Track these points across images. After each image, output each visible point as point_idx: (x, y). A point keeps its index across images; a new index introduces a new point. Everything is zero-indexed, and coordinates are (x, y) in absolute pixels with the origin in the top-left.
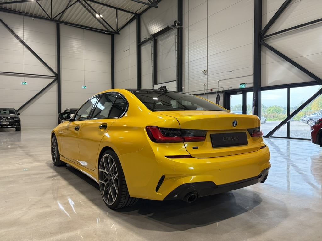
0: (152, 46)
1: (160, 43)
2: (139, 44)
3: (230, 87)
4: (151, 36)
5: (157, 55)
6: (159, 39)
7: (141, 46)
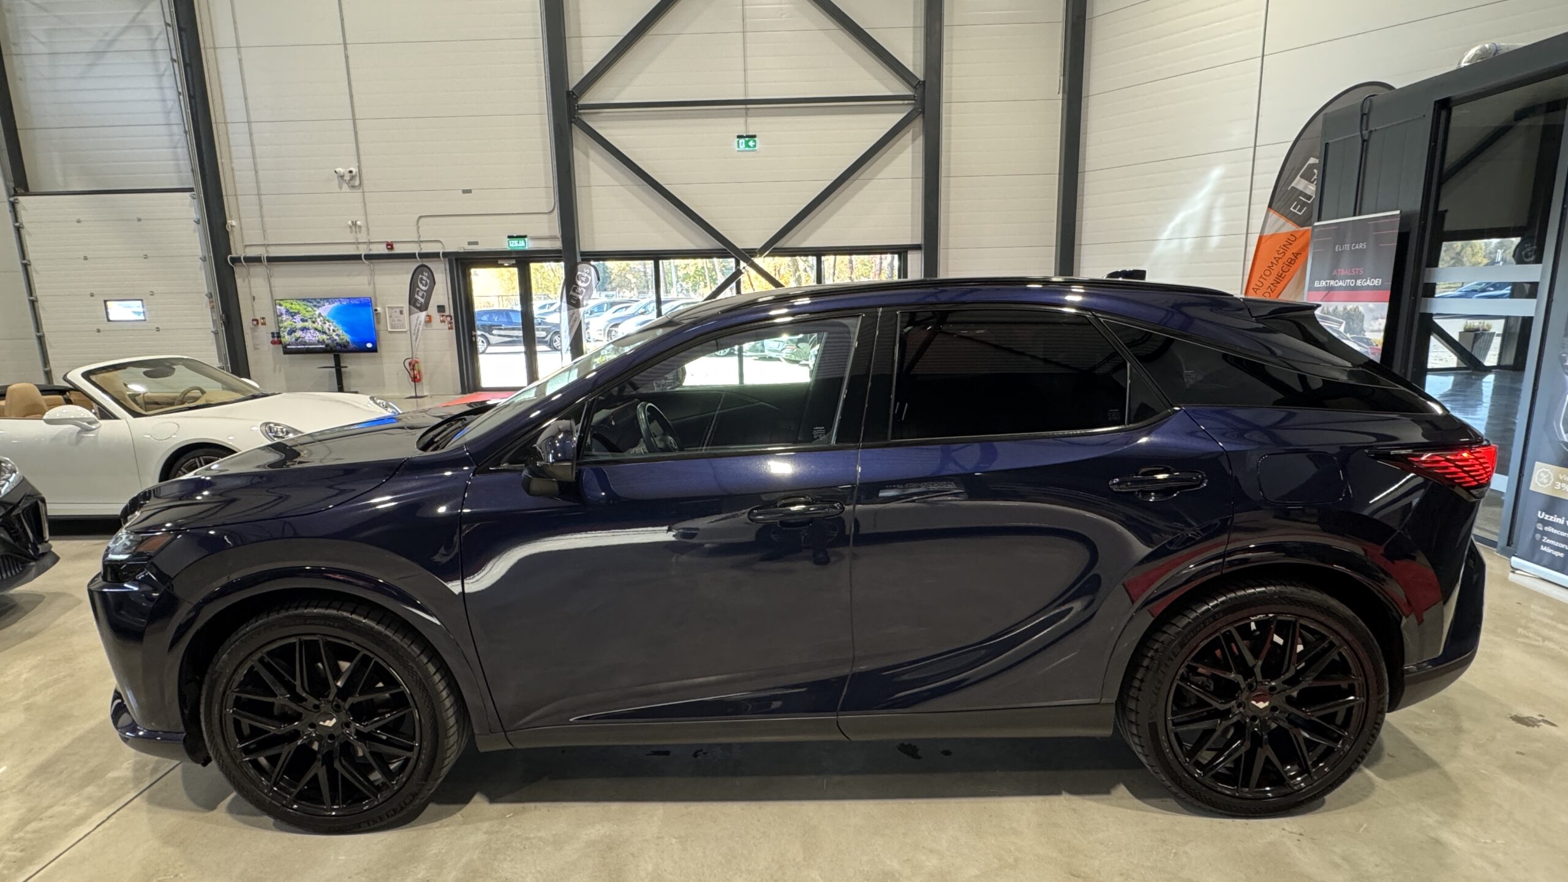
3: (470, 243)
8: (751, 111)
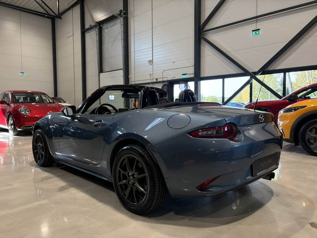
0: (97, 34)
1: (105, 31)
2: (83, 30)
3: (173, 77)
4: (96, 23)
5: (103, 43)
6: (104, 26)
7: (86, 33)
8: (258, 20)
